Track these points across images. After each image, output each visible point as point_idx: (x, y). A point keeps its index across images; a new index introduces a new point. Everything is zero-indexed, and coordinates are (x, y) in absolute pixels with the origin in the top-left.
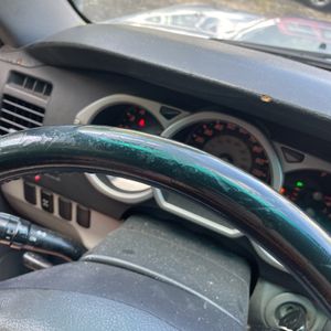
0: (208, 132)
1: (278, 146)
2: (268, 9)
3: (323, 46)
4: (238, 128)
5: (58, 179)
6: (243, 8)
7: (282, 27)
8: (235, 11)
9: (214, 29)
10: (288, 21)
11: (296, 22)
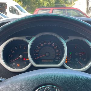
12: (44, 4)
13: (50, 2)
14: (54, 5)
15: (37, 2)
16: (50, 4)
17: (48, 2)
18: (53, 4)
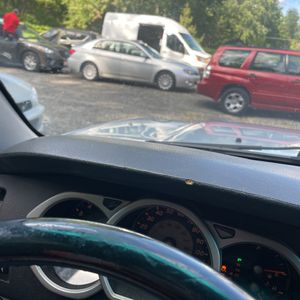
0: (150, 218)
1: (211, 224)
2: (195, 118)
3: (239, 140)
4: (176, 212)
5: (8, 282)
6: (175, 118)
7: (207, 129)
8: (169, 121)
9: (155, 136)
10: (212, 125)
11: (219, 125)
12: (242, 34)
13: (256, 32)
14: (265, 38)
15: (228, 27)
16: (254, 37)
17: (252, 32)
18: (262, 36)
